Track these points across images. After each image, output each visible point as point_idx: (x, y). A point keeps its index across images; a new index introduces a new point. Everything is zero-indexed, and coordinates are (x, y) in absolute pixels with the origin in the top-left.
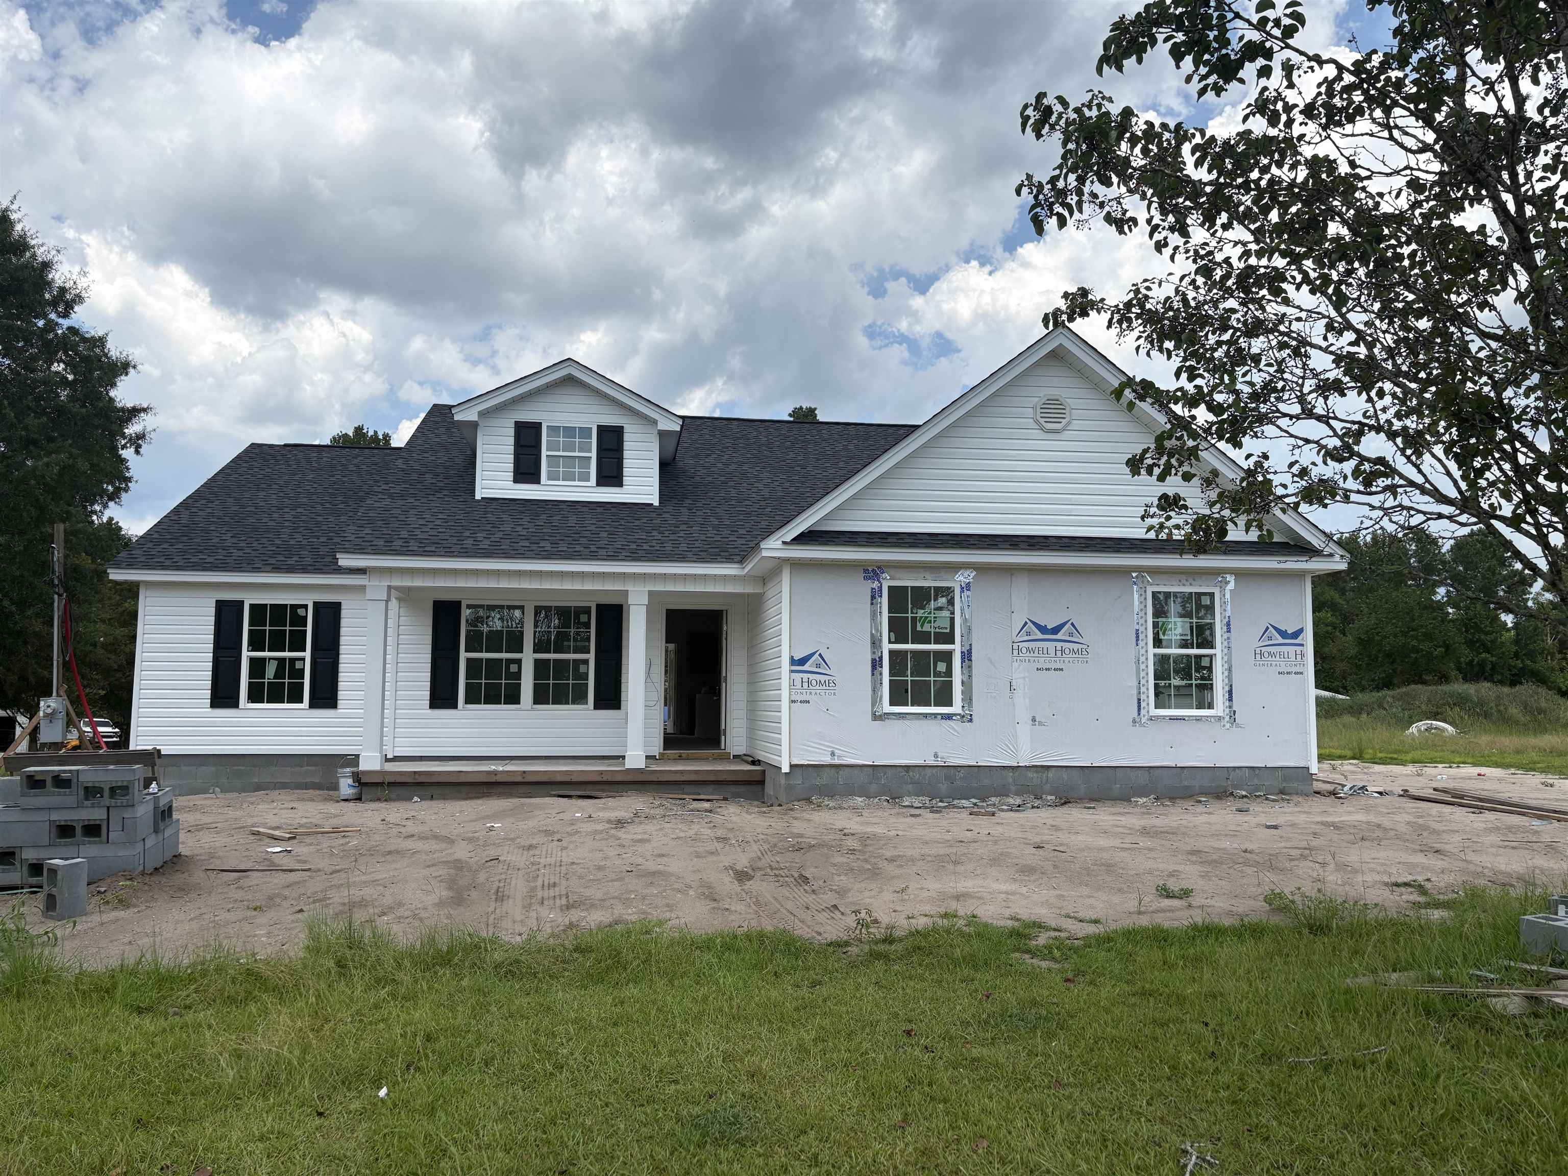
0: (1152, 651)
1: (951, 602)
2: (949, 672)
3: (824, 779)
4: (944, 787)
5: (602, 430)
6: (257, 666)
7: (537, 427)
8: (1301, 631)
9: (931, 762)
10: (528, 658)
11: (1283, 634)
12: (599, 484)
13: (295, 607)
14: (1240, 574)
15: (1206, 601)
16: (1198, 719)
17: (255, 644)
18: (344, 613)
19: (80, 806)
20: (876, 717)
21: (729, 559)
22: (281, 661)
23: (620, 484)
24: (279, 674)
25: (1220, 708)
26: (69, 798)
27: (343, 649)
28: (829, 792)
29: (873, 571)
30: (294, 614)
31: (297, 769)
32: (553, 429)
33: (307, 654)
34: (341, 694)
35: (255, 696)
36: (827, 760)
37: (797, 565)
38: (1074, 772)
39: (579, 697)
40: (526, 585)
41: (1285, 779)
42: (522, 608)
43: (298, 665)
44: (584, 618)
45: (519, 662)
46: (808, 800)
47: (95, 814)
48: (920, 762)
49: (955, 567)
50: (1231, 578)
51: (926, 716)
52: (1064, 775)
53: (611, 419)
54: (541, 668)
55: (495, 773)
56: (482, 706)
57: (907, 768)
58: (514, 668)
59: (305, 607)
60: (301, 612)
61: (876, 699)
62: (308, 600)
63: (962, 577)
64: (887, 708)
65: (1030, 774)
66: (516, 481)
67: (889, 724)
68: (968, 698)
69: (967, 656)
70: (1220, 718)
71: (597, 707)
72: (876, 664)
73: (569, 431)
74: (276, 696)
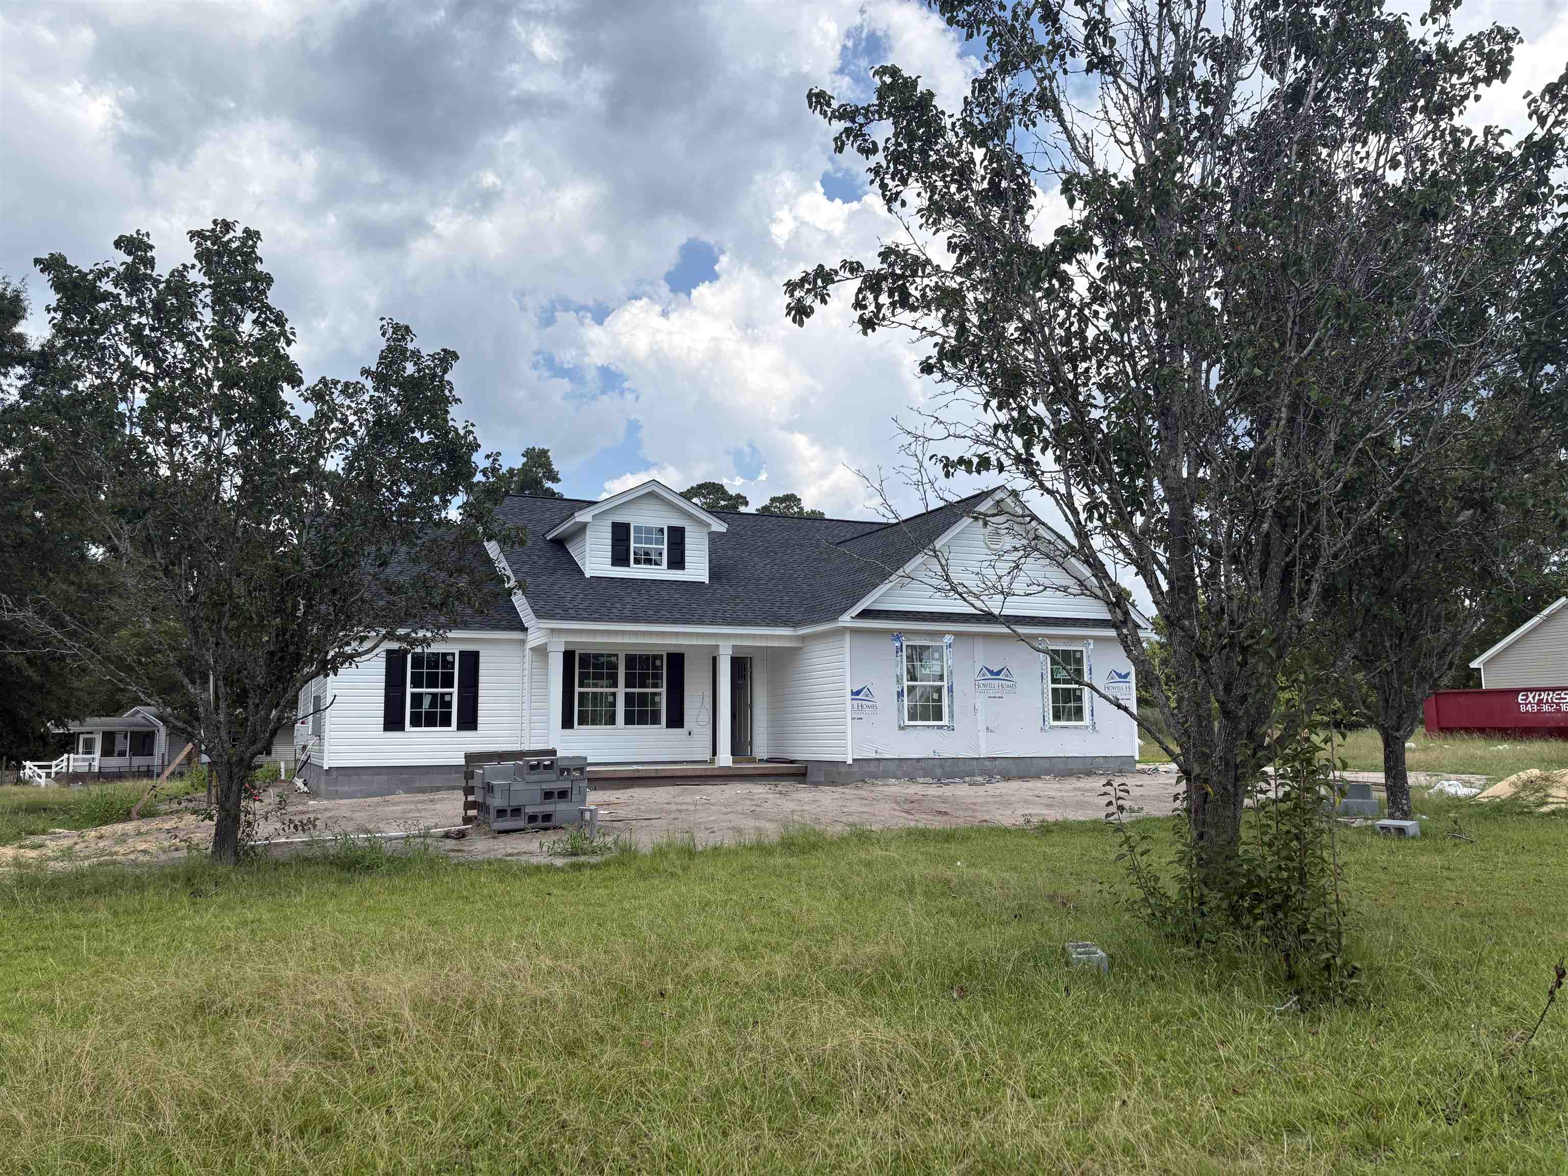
0: (1051, 686)
1: (941, 656)
2: (940, 699)
3: (872, 768)
4: (939, 772)
5: (670, 528)
6: (417, 699)
7: (627, 526)
8: (1128, 674)
9: (931, 756)
10: (621, 691)
11: (1119, 675)
12: (669, 568)
13: (444, 655)
14: (1097, 639)
15: (1078, 655)
16: (1076, 727)
17: (415, 684)
18: (481, 659)
19: (558, 780)
20: (902, 728)
21: (785, 624)
22: (434, 695)
23: (683, 568)
24: (433, 704)
25: (1087, 720)
26: (551, 775)
27: (481, 686)
28: (875, 776)
29: (897, 635)
30: (444, 660)
31: (447, 776)
32: (638, 529)
33: (455, 690)
34: (480, 720)
35: (415, 722)
36: (873, 755)
37: (854, 631)
38: (1010, 761)
39: (655, 721)
40: (619, 640)
41: (1122, 764)
42: (617, 655)
43: (447, 698)
44: (658, 663)
45: (614, 694)
46: (864, 781)
47: (564, 785)
48: (925, 756)
49: (943, 633)
50: (1091, 641)
51: (928, 726)
52: (1004, 762)
53: (677, 522)
54: (629, 698)
55: (638, 771)
56: (590, 727)
57: (919, 760)
58: (611, 699)
59: (453, 654)
60: (449, 658)
61: (900, 717)
62: (456, 649)
63: (948, 639)
64: (908, 723)
65: (987, 763)
66: (613, 565)
67: (909, 730)
68: (952, 716)
69: (950, 690)
70: (1087, 727)
71: (668, 726)
72: (900, 694)
73: (649, 530)
74: (431, 721)
